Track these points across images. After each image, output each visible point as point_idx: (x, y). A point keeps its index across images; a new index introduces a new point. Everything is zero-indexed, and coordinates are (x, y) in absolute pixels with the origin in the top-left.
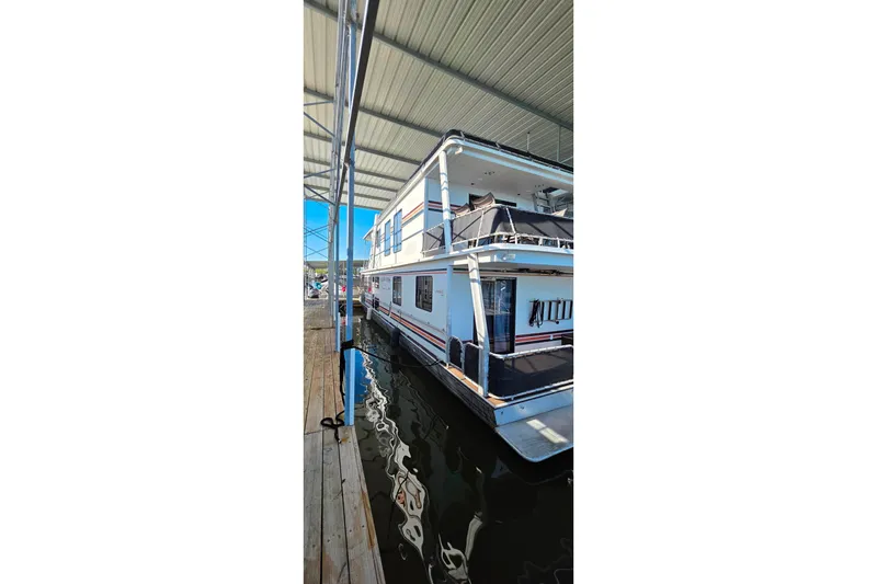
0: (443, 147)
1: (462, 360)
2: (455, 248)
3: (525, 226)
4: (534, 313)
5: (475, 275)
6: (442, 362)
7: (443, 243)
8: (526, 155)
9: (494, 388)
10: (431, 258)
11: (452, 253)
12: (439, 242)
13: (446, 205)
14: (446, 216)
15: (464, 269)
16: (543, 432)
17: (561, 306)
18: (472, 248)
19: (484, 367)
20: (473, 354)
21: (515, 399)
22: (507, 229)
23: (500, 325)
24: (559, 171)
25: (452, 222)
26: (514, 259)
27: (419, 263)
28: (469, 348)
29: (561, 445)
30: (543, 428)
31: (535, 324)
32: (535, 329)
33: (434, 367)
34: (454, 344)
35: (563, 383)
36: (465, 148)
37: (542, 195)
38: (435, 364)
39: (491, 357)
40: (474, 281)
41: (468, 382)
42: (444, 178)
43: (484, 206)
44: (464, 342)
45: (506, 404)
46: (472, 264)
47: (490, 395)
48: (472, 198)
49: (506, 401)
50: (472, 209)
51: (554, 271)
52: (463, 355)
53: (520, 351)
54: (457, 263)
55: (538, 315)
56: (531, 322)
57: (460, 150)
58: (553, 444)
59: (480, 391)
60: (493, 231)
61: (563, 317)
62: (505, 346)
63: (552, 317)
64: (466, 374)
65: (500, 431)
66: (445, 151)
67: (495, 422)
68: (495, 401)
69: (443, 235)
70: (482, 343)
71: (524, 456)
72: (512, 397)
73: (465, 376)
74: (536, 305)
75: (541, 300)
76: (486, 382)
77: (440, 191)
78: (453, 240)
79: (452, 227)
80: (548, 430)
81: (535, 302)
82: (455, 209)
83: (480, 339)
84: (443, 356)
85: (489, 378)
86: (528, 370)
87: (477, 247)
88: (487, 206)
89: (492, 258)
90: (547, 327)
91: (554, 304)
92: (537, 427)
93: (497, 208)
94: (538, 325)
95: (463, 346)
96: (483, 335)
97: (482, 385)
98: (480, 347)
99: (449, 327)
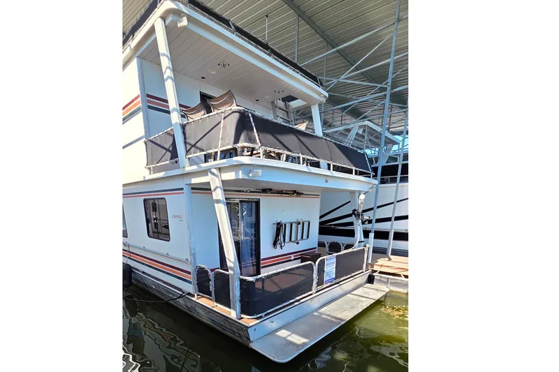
0: (159, 11)
1: (212, 288)
2: (191, 161)
3: (269, 137)
4: (277, 235)
5: (218, 194)
6: (189, 294)
7: (174, 155)
8: (265, 47)
9: (247, 309)
10: (161, 174)
11: (189, 169)
12: (169, 154)
13: (173, 104)
14: (175, 118)
15: (205, 189)
16: (289, 338)
17: (300, 226)
18: (211, 163)
19: (235, 292)
20: (223, 281)
21: (266, 315)
22: (252, 140)
23: (246, 250)
24: (299, 76)
25: (183, 127)
26: (260, 176)
27: (145, 182)
28: (218, 276)
29: (304, 344)
30: (289, 335)
31: (278, 246)
32: (278, 251)
33: (181, 301)
34: (202, 273)
35: (304, 295)
36: (190, 19)
37: (281, 104)
38: (181, 297)
39: (242, 280)
40: (218, 201)
41: (220, 308)
42: (165, 62)
43: (223, 109)
44: (212, 270)
45: (258, 321)
46: (215, 183)
47: (243, 316)
48: (205, 98)
49: (258, 318)
50: (209, 111)
51: (295, 192)
52: (212, 283)
53: (265, 273)
54: (195, 180)
55: (281, 237)
56: (275, 244)
57: (184, 22)
58: (297, 346)
59: (232, 314)
60: (236, 141)
61: (302, 238)
62: (252, 270)
63: (293, 239)
64: (217, 301)
65: (254, 346)
66: (163, 18)
67: (249, 339)
68: (248, 321)
69: (174, 144)
70: (232, 269)
71: (276, 360)
72: (263, 314)
73: (215, 304)
74: (279, 227)
75: (283, 222)
76: (238, 305)
77: (163, 81)
78: (188, 152)
79: (184, 133)
80: (293, 335)
81: (278, 224)
82: (185, 110)
83: (229, 264)
84: (190, 288)
85: (241, 301)
86: (274, 289)
87: (219, 162)
88: (227, 109)
89: (237, 174)
90: (289, 248)
91: (294, 226)
92: (284, 336)
93: (239, 112)
94: (281, 247)
95: (211, 275)
96: (232, 259)
97: (235, 309)
98: (230, 272)
99: (193, 255)
